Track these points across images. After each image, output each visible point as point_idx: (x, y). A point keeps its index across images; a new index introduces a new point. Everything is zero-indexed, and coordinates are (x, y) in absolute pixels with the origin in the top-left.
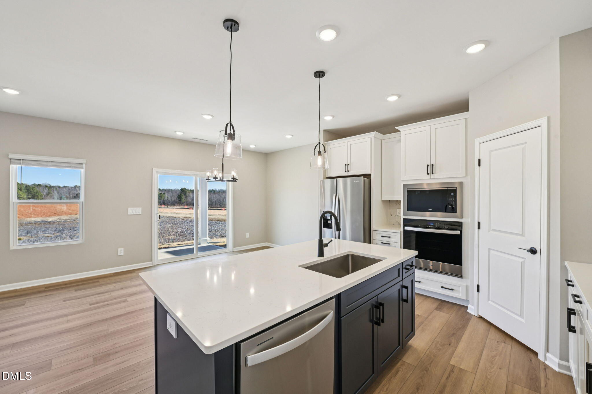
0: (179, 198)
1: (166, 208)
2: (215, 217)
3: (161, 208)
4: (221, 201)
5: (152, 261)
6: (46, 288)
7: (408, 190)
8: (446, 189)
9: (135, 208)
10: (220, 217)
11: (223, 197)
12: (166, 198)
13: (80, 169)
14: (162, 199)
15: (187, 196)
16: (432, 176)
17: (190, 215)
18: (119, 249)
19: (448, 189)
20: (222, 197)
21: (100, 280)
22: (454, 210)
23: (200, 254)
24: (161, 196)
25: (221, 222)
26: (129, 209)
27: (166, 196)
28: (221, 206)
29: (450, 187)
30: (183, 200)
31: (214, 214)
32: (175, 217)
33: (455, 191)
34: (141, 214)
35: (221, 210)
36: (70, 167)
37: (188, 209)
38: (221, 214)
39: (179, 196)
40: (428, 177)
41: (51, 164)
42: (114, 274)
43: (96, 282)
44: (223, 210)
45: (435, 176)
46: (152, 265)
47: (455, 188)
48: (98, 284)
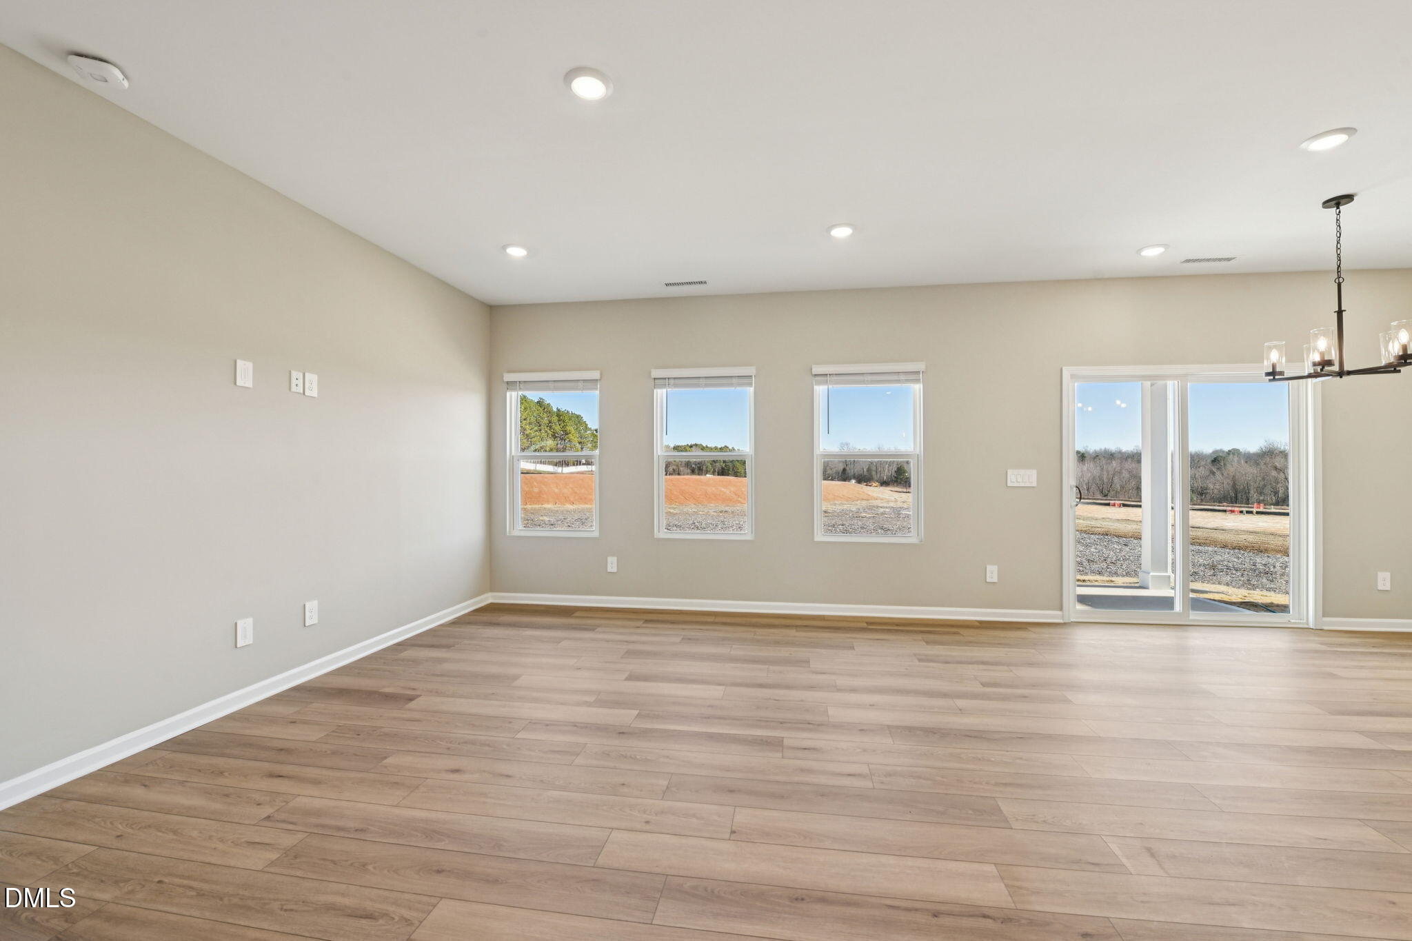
2: (1093, 523)
4: (1105, 480)
5: (1061, 609)
6: (868, 623)
9: (1022, 472)
10: (1110, 524)
11: (1110, 469)
13: (912, 385)
18: (989, 568)
20: (1108, 472)
21: (962, 631)
23: (1195, 616)
25: (1116, 539)
26: (1010, 472)
28: (1106, 496)
31: (1089, 515)
34: (1034, 484)
35: (1107, 507)
36: (898, 381)
38: (1109, 516)
41: (870, 378)
42: (981, 622)
43: (955, 633)
44: (1114, 505)
46: (1061, 621)
48: (957, 638)
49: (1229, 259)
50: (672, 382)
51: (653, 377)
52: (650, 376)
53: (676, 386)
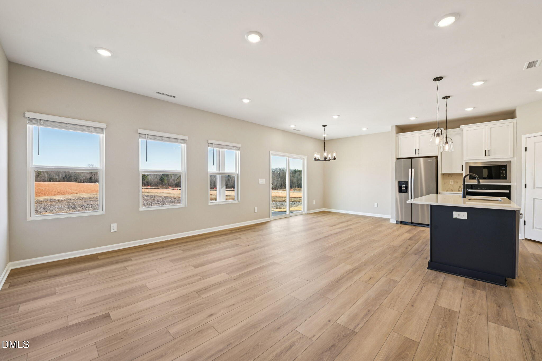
0: (161, 180)
1: (152, 188)
3: (148, 188)
5: (270, 217)
7: (470, 166)
8: (499, 165)
12: (150, 180)
14: (146, 181)
15: (168, 178)
16: (488, 157)
17: (179, 195)
19: (501, 165)
22: (505, 178)
23: (291, 214)
24: (145, 178)
26: (259, 180)
27: (150, 177)
29: (502, 164)
30: (166, 182)
32: (167, 197)
33: (505, 166)
36: (234, 149)
37: (174, 189)
39: (162, 178)
40: (486, 158)
45: (491, 157)
47: (506, 165)
49: (300, 131)
50: (149, 137)
51: (139, 133)
52: (138, 132)
53: (151, 139)
